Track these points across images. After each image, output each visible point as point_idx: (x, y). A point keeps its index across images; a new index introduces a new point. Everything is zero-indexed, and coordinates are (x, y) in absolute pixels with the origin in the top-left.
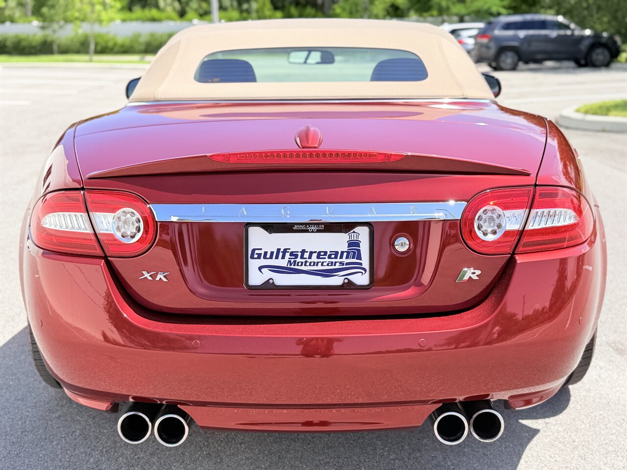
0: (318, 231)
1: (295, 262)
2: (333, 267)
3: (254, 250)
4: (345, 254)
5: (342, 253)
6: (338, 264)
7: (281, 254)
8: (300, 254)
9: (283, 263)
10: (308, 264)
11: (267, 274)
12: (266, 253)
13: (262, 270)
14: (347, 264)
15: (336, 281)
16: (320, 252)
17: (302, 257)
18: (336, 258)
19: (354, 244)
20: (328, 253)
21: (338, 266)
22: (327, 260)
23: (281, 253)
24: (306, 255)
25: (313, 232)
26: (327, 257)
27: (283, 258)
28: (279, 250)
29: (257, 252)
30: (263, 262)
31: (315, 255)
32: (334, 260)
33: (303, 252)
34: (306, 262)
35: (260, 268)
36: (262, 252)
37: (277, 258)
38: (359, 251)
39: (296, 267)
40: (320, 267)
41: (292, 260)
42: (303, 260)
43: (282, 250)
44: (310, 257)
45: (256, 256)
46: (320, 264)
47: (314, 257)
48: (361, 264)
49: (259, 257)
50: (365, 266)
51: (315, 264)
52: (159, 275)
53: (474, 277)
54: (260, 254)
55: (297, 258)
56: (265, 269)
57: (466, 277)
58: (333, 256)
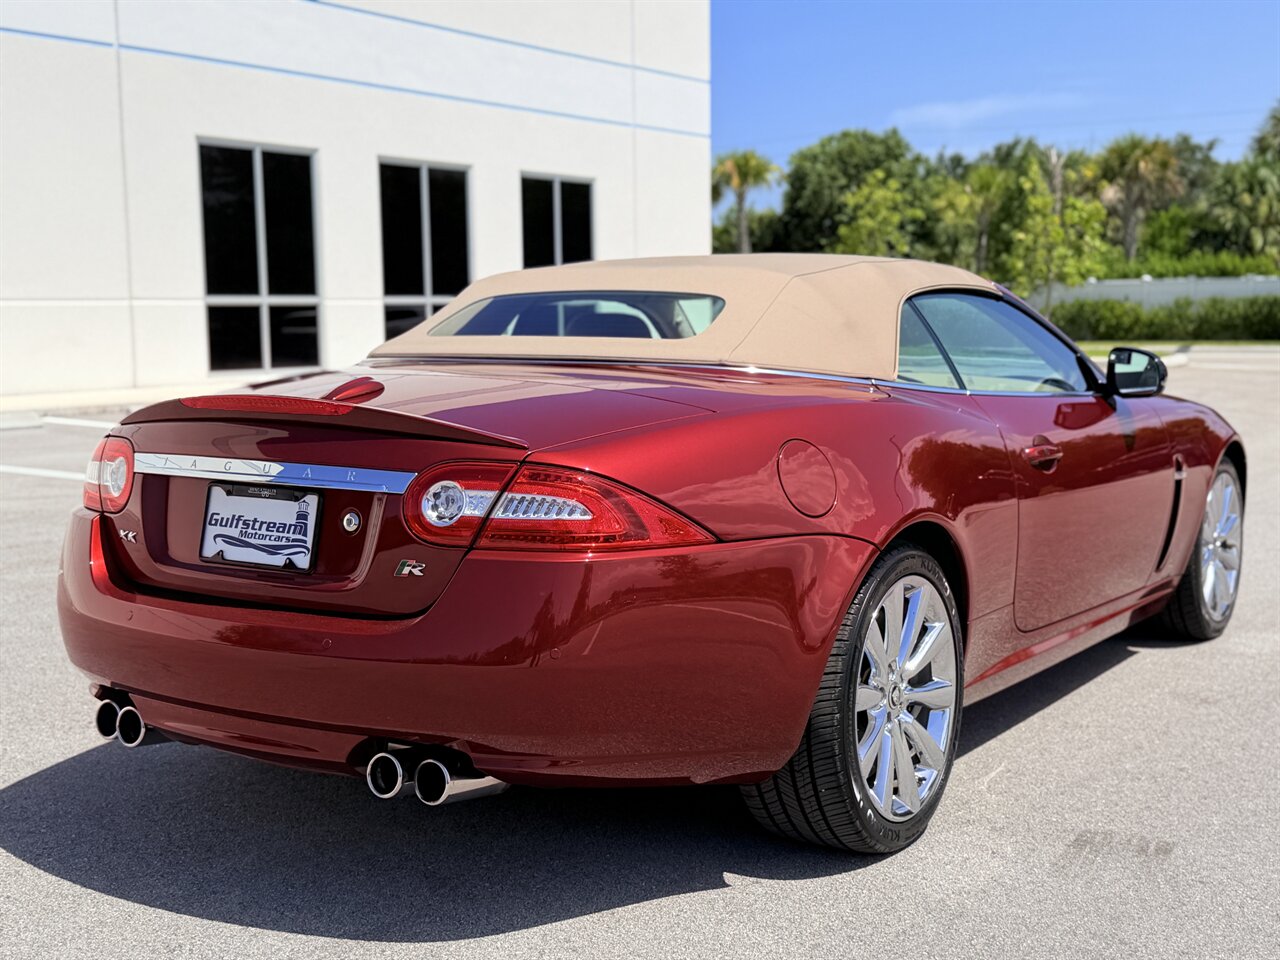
0: (271, 497)
1: (246, 532)
2: (279, 543)
3: (213, 514)
4: (293, 528)
5: (290, 525)
6: (284, 540)
7: (235, 522)
8: (251, 523)
9: (234, 532)
10: (257, 536)
11: (221, 545)
12: (222, 519)
14: (294, 540)
15: (278, 560)
16: (270, 523)
17: (253, 528)
18: (283, 532)
19: (302, 516)
20: (277, 525)
21: (284, 543)
22: (275, 534)
23: (236, 520)
24: (257, 526)
25: (265, 497)
26: (275, 530)
27: (236, 527)
28: (234, 516)
29: (215, 517)
30: (219, 530)
31: (265, 526)
32: (281, 535)
33: (255, 521)
34: (256, 534)
35: (216, 537)
36: (219, 517)
37: (231, 526)
38: (306, 525)
39: (246, 539)
40: (266, 542)
41: (244, 530)
42: (254, 532)
43: (237, 517)
44: (260, 529)
45: (213, 522)
46: (268, 538)
47: (263, 531)
48: (305, 542)
49: (216, 524)
50: (309, 545)
51: (264, 537)
52: (130, 535)
53: (416, 572)
54: (217, 520)
55: (248, 528)
56: (219, 539)
57: (406, 570)
58: (281, 529)
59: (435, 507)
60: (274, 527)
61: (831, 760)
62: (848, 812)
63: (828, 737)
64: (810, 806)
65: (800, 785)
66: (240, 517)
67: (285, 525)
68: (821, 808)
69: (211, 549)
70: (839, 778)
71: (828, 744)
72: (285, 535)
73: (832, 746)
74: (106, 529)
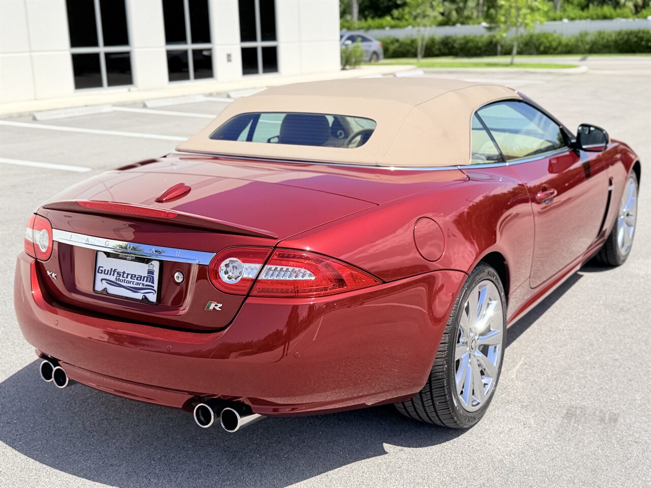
0: (132, 260)
1: (119, 279)
2: (138, 286)
3: (100, 267)
4: (146, 278)
5: (144, 277)
6: (141, 284)
7: (112, 272)
8: (122, 274)
9: (113, 278)
10: (126, 282)
11: (105, 285)
12: (105, 270)
13: (103, 281)
14: (146, 285)
15: (139, 296)
16: (132, 275)
17: (123, 277)
18: (140, 280)
19: (151, 272)
20: (137, 276)
21: (141, 286)
22: (136, 281)
23: (113, 271)
24: (125, 275)
25: (129, 260)
26: (136, 278)
27: (113, 275)
28: (112, 269)
29: (101, 268)
30: (103, 276)
31: (129, 276)
32: (139, 282)
33: (124, 273)
34: (125, 280)
36: (103, 269)
37: (110, 275)
38: (153, 277)
39: (119, 283)
40: (131, 285)
41: (118, 278)
42: (123, 279)
43: (113, 270)
44: (127, 278)
45: (100, 271)
46: (132, 283)
47: (129, 279)
48: (153, 287)
49: (101, 273)
50: (156, 288)
51: (130, 282)
52: (54, 275)
53: (217, 308)
54: (102, 271)
55: (120, 276)
56: (104, 281)
57: (211, 308)
58: (139, 279)
59: (226, 273)
60: (135, 277)
61: (442, 389)
62: (450, 413)
63: (441, 377)
64: (430, 410)
65: (424, 400)
66: (115, 270)
67: (141, 276)
68: (436, 411)
69: (99, 287)
70: (446, 398)
71: (441, 380)
72: (141, 282)
73: (443, 382)
74: (39, 269)
